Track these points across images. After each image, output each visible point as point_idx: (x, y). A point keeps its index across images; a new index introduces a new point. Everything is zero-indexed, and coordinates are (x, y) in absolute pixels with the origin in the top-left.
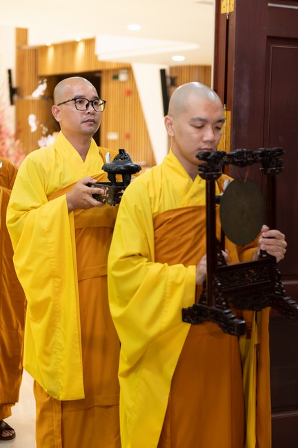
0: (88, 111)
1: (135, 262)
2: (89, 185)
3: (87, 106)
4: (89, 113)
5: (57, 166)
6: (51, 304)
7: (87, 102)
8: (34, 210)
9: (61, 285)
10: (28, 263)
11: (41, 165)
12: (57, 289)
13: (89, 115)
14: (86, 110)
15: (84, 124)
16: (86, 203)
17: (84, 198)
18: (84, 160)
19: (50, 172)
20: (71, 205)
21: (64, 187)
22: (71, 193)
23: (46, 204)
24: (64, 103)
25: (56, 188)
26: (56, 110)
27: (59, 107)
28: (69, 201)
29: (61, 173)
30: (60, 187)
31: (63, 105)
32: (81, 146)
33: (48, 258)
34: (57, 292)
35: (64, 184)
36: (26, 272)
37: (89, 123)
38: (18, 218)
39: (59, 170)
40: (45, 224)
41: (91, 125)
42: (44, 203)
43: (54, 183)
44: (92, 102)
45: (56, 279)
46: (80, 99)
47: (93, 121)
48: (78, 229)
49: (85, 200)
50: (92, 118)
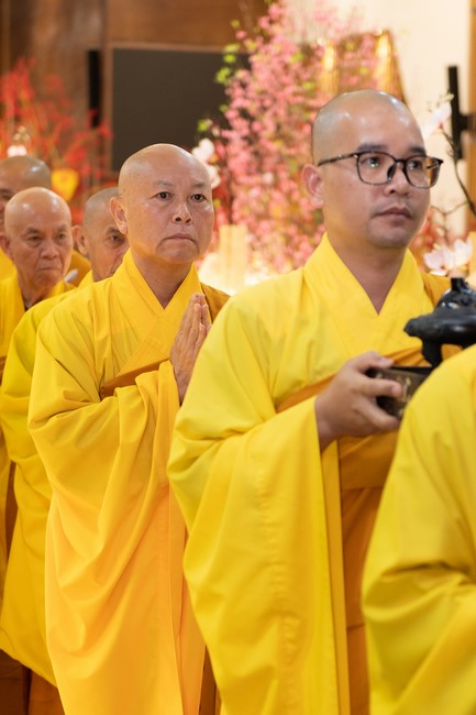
0: (390, 187)
1: (426, 584)
2: (371, 372)
3: (391, 172)
4: (392, 192)
5: (302, 323)
6: (274, 684)
7: (391, 163)
8: (234, 441)
9: (301, 637)
10: (216, 576)
11: (259, 323)
12: (290, 647)
13: (393, 197)
14: (388, 183)
15: (380, 220)
16: (360, 421)
17: (355, 406)
18: (378, 309)
19: (283, 340)
20: (326, 428)
21: (320, 378)
22: (327, 395)
23: (269, 423)
24: (333, 161)
25: (298, 383)
26: (312, 177)
27: (319, 170)
28: (322, 415)
29: (311, 344)
30: (307, 379)
31: (330, 167)
32: (372, 275)
33: (265, 564)
34: (292, 655)
35: (318, 373)
36: (209, 598)
37: (392, 217)
38: (195, 459)
39: (308, 334)
40: (259, 475)
41: (396, 224)
42: (264, 420)
43: (293, 367)
44: (404, 162)
45: (289, 620)
46: (373, 155)
47: (405, 213)
48: (352, 491)
49: (357, 412)
50: (402, 205)
